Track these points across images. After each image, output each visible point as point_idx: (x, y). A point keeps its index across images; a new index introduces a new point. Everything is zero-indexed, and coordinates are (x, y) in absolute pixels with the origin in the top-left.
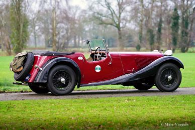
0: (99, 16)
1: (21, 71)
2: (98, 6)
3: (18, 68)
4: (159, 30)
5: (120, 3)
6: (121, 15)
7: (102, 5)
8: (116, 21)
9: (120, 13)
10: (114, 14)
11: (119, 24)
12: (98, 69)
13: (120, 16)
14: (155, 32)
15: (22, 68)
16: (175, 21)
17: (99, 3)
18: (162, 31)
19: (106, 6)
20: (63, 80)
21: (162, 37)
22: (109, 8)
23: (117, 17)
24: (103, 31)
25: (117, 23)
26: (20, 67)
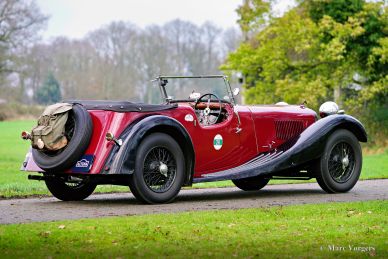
1: (63, 149)
3: (55, 142)
12: (218, 142)
15: (65, 140)
20: (163, 167)
26: (60, 138)
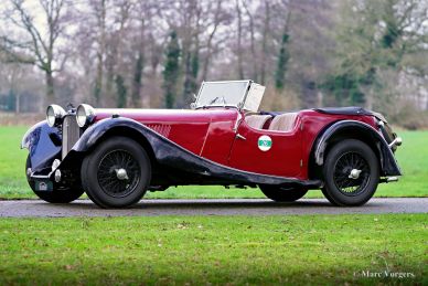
0: (8, 45)
2: (6, 23)
4: (138, 78)
5: (54, 18)
6: (54, 44)
7: (15, 22)
8: (42, 57)
9: (52, 41)
10: (39, 43)
11: (49, 62)
13: (51, 47)
14: (128, 83)
16: (173, 59)
17: (8, 16)
18: (144, 80)
19: (22, 24)
21: (143, 91)
22: (29, 28)
23: (45, 48)
24: (10, 77)
25: (46, 61)
